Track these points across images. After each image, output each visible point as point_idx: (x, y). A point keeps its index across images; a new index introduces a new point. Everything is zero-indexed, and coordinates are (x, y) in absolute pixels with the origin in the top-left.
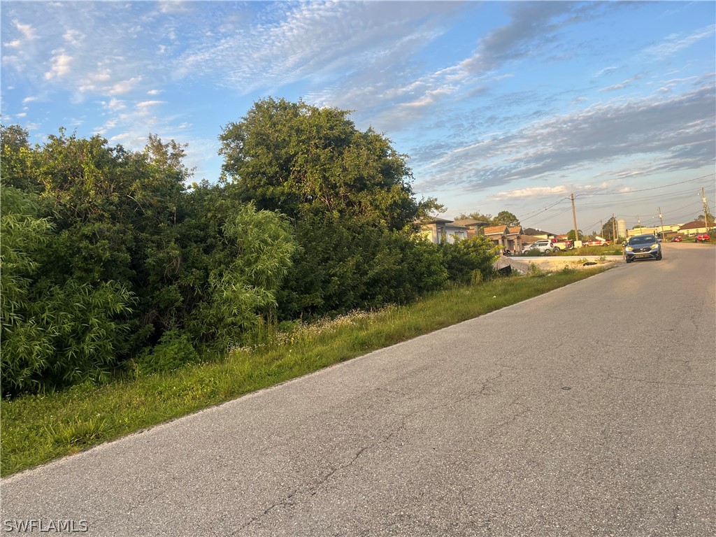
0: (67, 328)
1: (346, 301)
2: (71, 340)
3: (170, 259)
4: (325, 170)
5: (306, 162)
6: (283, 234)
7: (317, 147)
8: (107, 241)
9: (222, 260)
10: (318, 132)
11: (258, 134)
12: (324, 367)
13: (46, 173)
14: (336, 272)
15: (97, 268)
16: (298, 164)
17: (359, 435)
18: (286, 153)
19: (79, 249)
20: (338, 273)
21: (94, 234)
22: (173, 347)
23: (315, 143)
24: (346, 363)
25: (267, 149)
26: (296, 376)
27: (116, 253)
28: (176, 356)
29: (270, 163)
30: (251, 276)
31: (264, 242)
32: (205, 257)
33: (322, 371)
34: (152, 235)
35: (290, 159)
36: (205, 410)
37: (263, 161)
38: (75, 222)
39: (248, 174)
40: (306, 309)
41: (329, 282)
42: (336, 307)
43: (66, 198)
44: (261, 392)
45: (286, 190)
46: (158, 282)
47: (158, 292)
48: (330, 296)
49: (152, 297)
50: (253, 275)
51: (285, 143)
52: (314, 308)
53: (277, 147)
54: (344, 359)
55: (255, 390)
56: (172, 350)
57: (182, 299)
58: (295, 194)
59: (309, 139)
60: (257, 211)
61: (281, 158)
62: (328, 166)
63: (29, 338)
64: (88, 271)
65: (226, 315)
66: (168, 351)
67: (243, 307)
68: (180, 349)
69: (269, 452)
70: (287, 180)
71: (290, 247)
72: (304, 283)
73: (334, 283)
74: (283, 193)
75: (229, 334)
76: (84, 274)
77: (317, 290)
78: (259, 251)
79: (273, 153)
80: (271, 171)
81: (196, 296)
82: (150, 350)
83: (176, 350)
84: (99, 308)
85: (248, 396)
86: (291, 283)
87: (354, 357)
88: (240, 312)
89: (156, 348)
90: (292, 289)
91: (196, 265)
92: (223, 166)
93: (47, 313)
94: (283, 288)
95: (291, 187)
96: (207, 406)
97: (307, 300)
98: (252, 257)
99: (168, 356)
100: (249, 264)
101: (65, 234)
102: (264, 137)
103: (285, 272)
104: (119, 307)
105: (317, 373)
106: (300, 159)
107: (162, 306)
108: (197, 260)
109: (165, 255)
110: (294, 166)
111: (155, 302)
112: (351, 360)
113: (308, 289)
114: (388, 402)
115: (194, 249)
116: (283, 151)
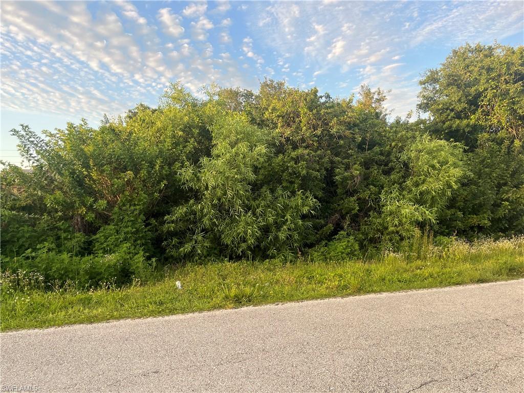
0: (271, 220)
1: (516, 226)
2: (273, 228)
3: (353, 177)
4: (513, 103)
5: (495, 96)
6: (451, 160)
7: (507, 83)
8: (305, 162)
9: (396, 180)
10: (508, 69)
11: (449, 76)
12: (457, 284)
13: (279, 116)
14: (509, 197)
15: (297, 181)
16: (486, 99)
17: (439, 364)
18: (476, 90)
19: (288, 167)
20: (511, 199)
21: (298, 157)
22: (343, 244)
23: (505, 79)
24: (482, 285)
25: (458, 88)
26: (425, 288)
27: (311, 171)
28: (344, 251)
29: (459, 100)
30: (416, 195)
31: (433, 167)
32: (382, 178)
33: (454, 288)
34: (344, 158)
35: (479, 95)
36: (331, 299)
37: (453, 99)
38: (288, 149)
39: (438, 110)
40: (472, 228)
41: (499, 205)
42: (504, 231)
43: (288, 132)
44: (384, 295)
45: (472, 122)
46: (344, 194)
47: (343, 201)
48: (499, 220)
49: (338, 205)
50: (418, 194)
51: (476, 81)
52: (481, 229)
53: (469, 85)
54: (481, 281)
55: (381, 291)
56: (342, 246)
57: (358, 208)
58: (482, 126)
59: (499, 76)
60: (431, 140)
61: (470, 95)
62: (517, 99)
63: (247, 224)
64: (292, 183)
65: (390, 224)
66: (338, 246)
67: (404, 220)
68: (347, 246)
69: (346, 352)
70: (474, 113)
71: (457, 172)
72: (471, 205)
73: (504, 207)
74: (468, 125)
75: (391, 240)
76: (288, 185)
77: (485, 213)
78: (427, 174)
79: (463, 91)
80: (459, 107)
81: (370, 207)
82: (326, 243)
83: (345, 246)
84: (293, 209)
85: (372, 296)
86: (459, 204)
87: (496, 281)
88: (401, 224)
89: (331, 243)
90: (459, 209)
91: (375, 183)
92: (418, 105)
93: (260, 209)
94: (448, 208)
95: (479, 119)
96: (334, 296)
97: (474, 220)
98: (420, 179)
99: (338, 250)
100: (417, 185)
101: (281, 156)
102: (456, 78)
103: (449, 194)
104: (305, 210)
105: (447, 289)
106: (490, 94)
107: (344, 212)
108: (376, 179)
109: (349, 174)
110: (482, 101)
111: (339, 208)
112: (490, 283)
113: (476, 210)
114: (497, 336)
115: (375, 171)
116: (473, 89)
